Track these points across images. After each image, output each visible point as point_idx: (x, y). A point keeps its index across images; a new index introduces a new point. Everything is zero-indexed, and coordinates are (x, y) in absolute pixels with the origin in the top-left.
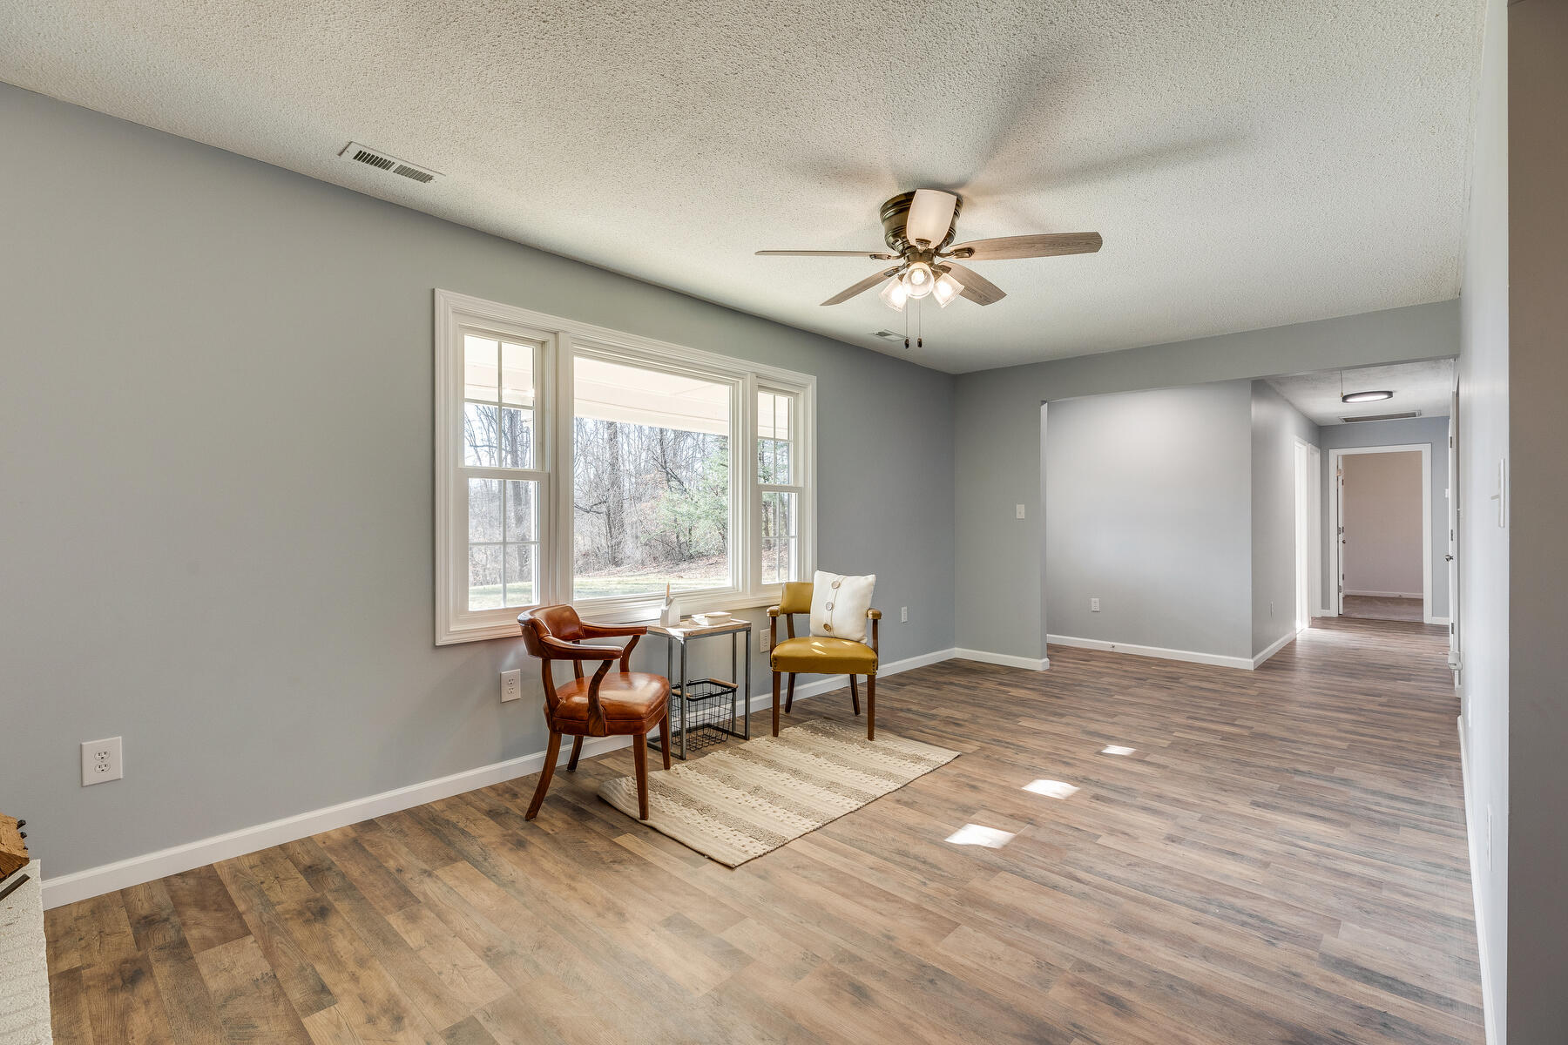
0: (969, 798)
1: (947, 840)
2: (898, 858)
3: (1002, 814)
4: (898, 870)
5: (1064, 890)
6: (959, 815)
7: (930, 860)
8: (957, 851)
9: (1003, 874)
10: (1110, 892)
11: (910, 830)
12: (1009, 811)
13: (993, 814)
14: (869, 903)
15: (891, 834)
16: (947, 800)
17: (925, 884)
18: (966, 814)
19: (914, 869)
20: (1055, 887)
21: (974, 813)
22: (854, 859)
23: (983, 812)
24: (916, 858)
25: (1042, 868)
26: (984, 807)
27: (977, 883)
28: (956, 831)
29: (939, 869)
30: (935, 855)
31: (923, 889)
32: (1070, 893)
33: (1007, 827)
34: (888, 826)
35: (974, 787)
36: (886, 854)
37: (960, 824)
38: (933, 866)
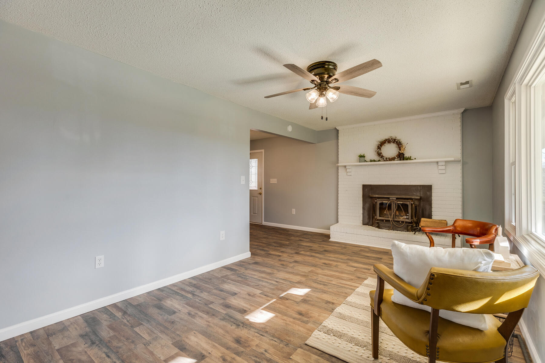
0: (303, 308)
1: (310, 289)
2: (326, 284)
3: (291, 300)
4: (324, 281)
5: (281, 279)
6: (308, 299)
7: (317, 284)
8: (309, 286)
9: (296, 281)
10: (270, 279)
11: (324, 292)
12: (287, 301)
13: (295, 300)
14: (329, 274)
15: (330, 290)
16: (313, 305)
17: (317, 278)
18: (305, 300)
19: (321, 281)
20: (283, 279)
21: (302, 300)
22: (338, 282)
23: (298, 300)
24: (321, 284)
25: (284, 283)
26: (297, 303)
27: (303, 279)
28: (308, 292)
29: (313, 282)
30: (315, 285)
31: (317, 277)
32: (280, 279)
33: (291, 295)
34: (333, 293)
35: (300, 314)
36: (329, 284)
37: (307, 295)
38: (316, 282)
